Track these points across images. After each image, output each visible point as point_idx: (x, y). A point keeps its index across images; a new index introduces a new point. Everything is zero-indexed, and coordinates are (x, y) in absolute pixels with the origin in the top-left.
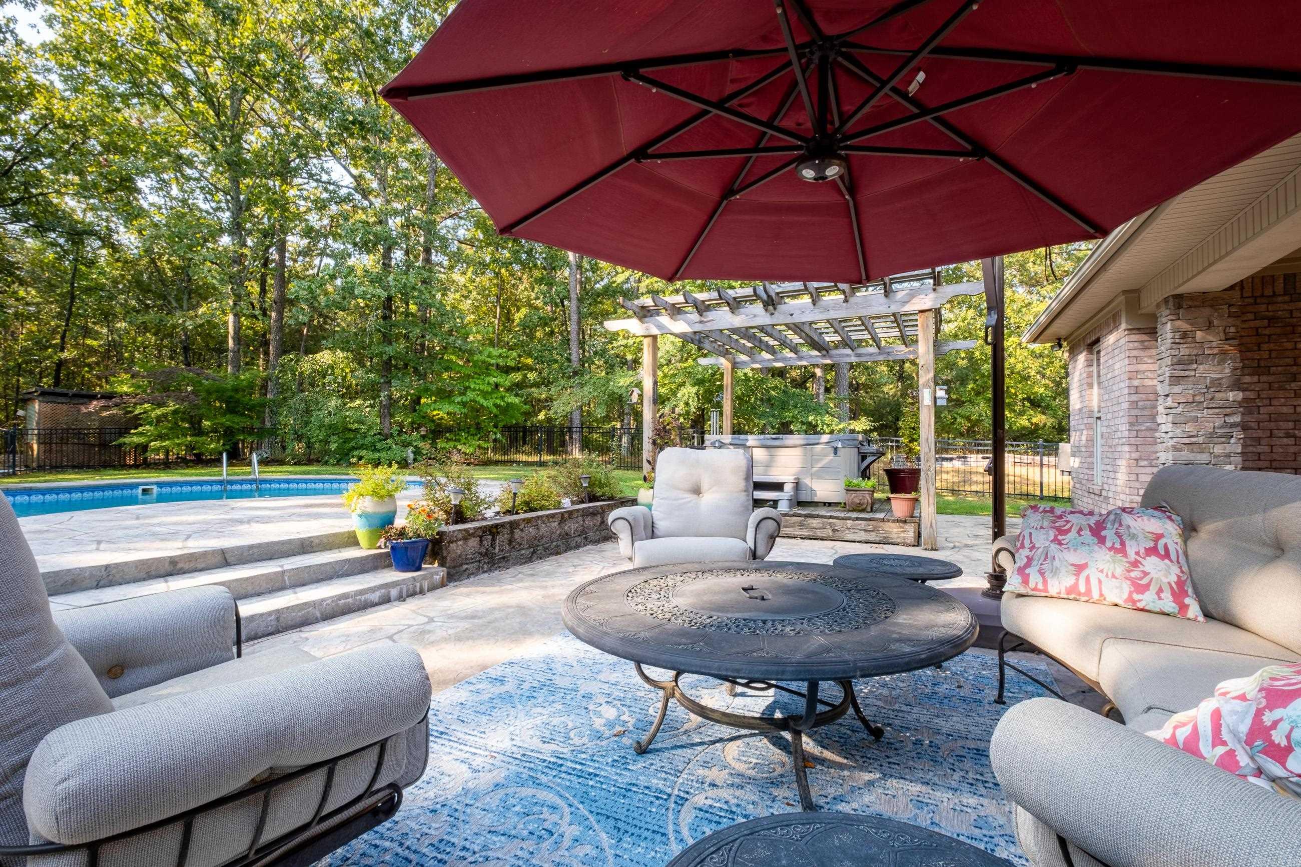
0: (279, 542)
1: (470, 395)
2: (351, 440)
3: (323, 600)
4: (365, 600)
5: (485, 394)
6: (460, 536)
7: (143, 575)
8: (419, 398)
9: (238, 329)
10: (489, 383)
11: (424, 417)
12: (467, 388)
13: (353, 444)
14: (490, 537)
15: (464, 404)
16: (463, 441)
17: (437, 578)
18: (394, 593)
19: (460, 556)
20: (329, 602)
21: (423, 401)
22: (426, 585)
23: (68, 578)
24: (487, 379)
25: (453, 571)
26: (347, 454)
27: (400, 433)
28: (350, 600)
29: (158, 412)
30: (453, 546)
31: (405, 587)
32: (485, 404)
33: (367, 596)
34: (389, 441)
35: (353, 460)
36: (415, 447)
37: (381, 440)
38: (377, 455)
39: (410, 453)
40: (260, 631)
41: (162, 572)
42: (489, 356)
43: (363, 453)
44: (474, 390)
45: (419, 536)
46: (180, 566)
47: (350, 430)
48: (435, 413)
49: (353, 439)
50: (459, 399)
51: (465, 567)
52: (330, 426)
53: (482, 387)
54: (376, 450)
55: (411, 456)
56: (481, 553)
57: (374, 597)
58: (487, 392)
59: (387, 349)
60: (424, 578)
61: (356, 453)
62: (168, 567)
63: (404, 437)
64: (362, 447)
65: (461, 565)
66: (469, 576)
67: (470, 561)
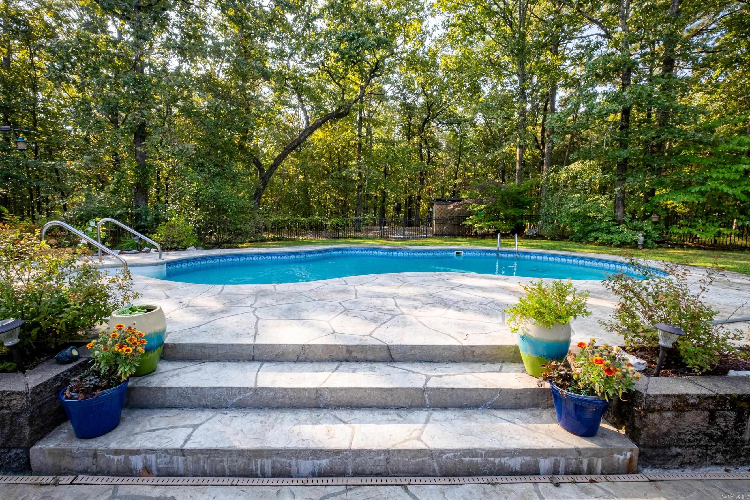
0: (439, 347)
1: (711, 184)
2: (589, 225)
3: (442, 452)
4: (500, 464)
5: (730, 183)
6: (668, 404)
7: (327, 357)
8: (654, 191)
9: (521, 157)
10: (737, 171)
11: (656, 207)
12: (706, 179)
13: (590, 228)
14: (732, 415)
15: (702, 193)
16: (700, 226)
17: (620, 458)
18: (545, 464)
19: (666, 434)
20: (451, 455)
21: (657, 193)
22: (599, 464)
23: (280, 351)
24: (734, 168)
25: (650, 452)
26: (587, 235)
27: (631, 220)
28: (479, 459)
29: (479, 208)
30: (654, 417)
31: (563, 461)
32: (730, 192)
33: (504, 460)
34: (622, 226)
35: (591, 240)
36: (646, 231)
37: (614, 225)
38: (610, 237)
39: (640, 237)
40: (369, 468)
41: (341, 357)
42: (739, 144)
43: (599, 234)
44: (717, 179)
45: (592, 391)
46: (354, 354)
47: (590, 217)
48: (669, 202)
49: (591, 224)
50: (697, 189)
51: (676, 450)
52: (575, 215)
53: (726, 176)
54: (609, 233)
55: (642, 239)
56: (711, 437)
57: (515, 463)
58: (735, 180)
59: (622, 153)
60: (596, 453)
61: (593, 234)
62: (344, 354)
63: (635, 223)
64: (598, 230)
65: (669, 446)
66: (682, 466)
67: (689, 444)
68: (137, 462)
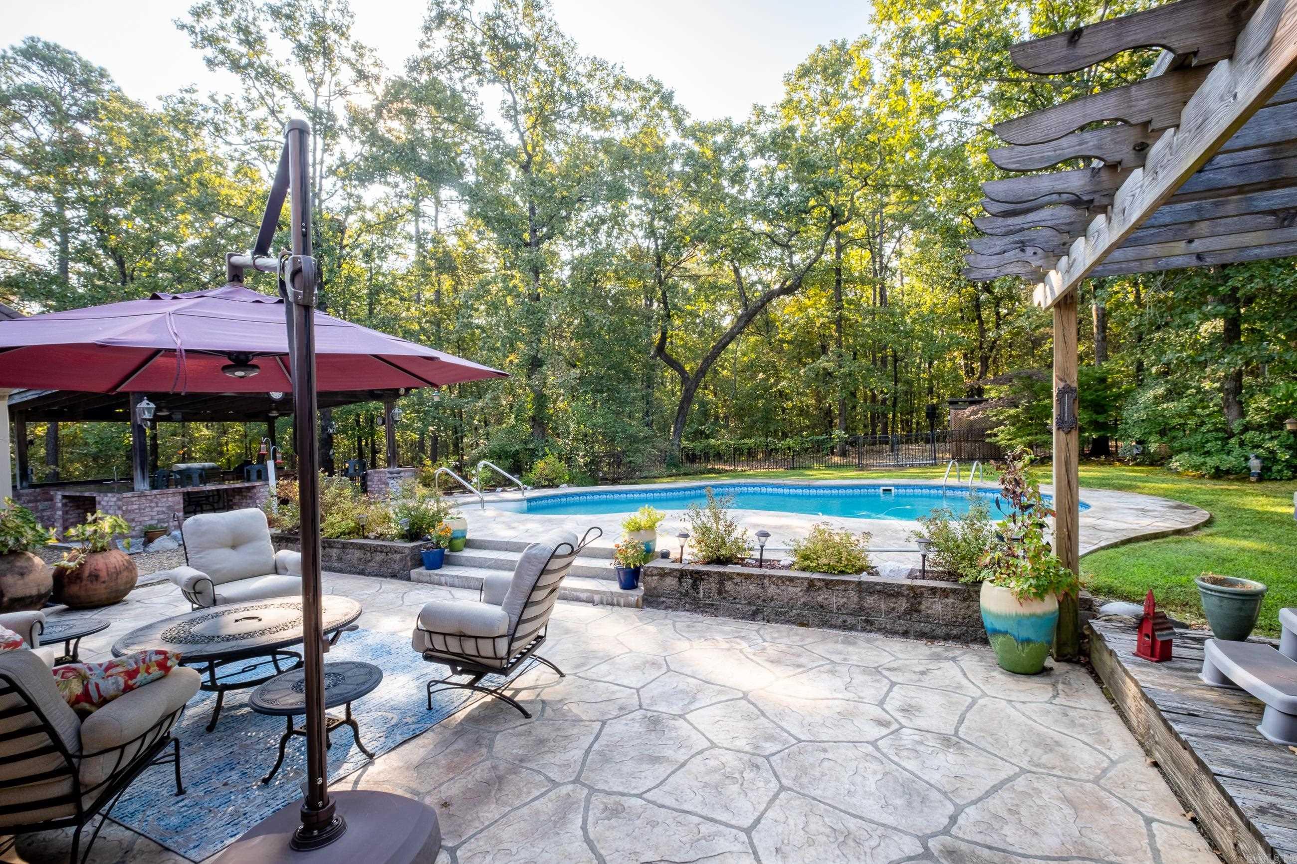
19: (655, 589)
22: (622, 601)
25: (650, 599)
29: (1007, 413)
30: (648, 579)
37: (1216, 439)
38: (1201, 460)
39: (1252, 460)
51: (663, 599)
55: (1256, 463)
56: (680, 592)
57: (584, 596)
65: (659, 596)
66: (666, 608)
67: (669, 596)
68: (443, 579)
